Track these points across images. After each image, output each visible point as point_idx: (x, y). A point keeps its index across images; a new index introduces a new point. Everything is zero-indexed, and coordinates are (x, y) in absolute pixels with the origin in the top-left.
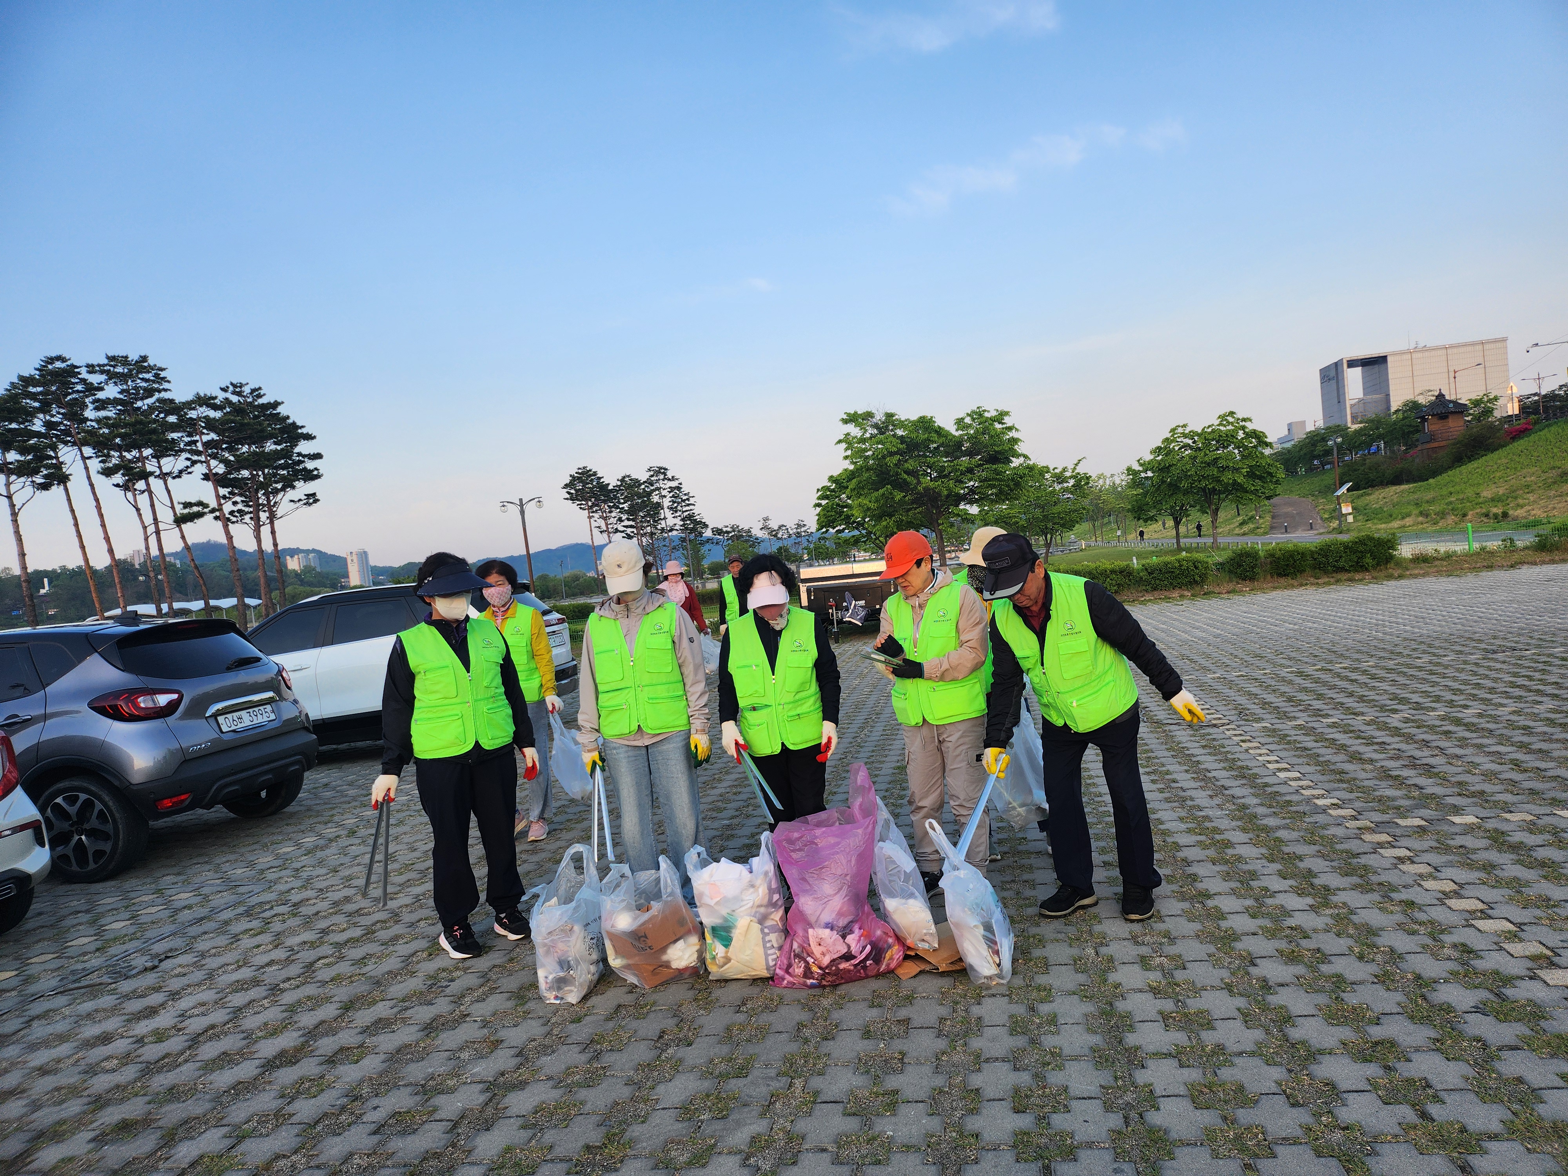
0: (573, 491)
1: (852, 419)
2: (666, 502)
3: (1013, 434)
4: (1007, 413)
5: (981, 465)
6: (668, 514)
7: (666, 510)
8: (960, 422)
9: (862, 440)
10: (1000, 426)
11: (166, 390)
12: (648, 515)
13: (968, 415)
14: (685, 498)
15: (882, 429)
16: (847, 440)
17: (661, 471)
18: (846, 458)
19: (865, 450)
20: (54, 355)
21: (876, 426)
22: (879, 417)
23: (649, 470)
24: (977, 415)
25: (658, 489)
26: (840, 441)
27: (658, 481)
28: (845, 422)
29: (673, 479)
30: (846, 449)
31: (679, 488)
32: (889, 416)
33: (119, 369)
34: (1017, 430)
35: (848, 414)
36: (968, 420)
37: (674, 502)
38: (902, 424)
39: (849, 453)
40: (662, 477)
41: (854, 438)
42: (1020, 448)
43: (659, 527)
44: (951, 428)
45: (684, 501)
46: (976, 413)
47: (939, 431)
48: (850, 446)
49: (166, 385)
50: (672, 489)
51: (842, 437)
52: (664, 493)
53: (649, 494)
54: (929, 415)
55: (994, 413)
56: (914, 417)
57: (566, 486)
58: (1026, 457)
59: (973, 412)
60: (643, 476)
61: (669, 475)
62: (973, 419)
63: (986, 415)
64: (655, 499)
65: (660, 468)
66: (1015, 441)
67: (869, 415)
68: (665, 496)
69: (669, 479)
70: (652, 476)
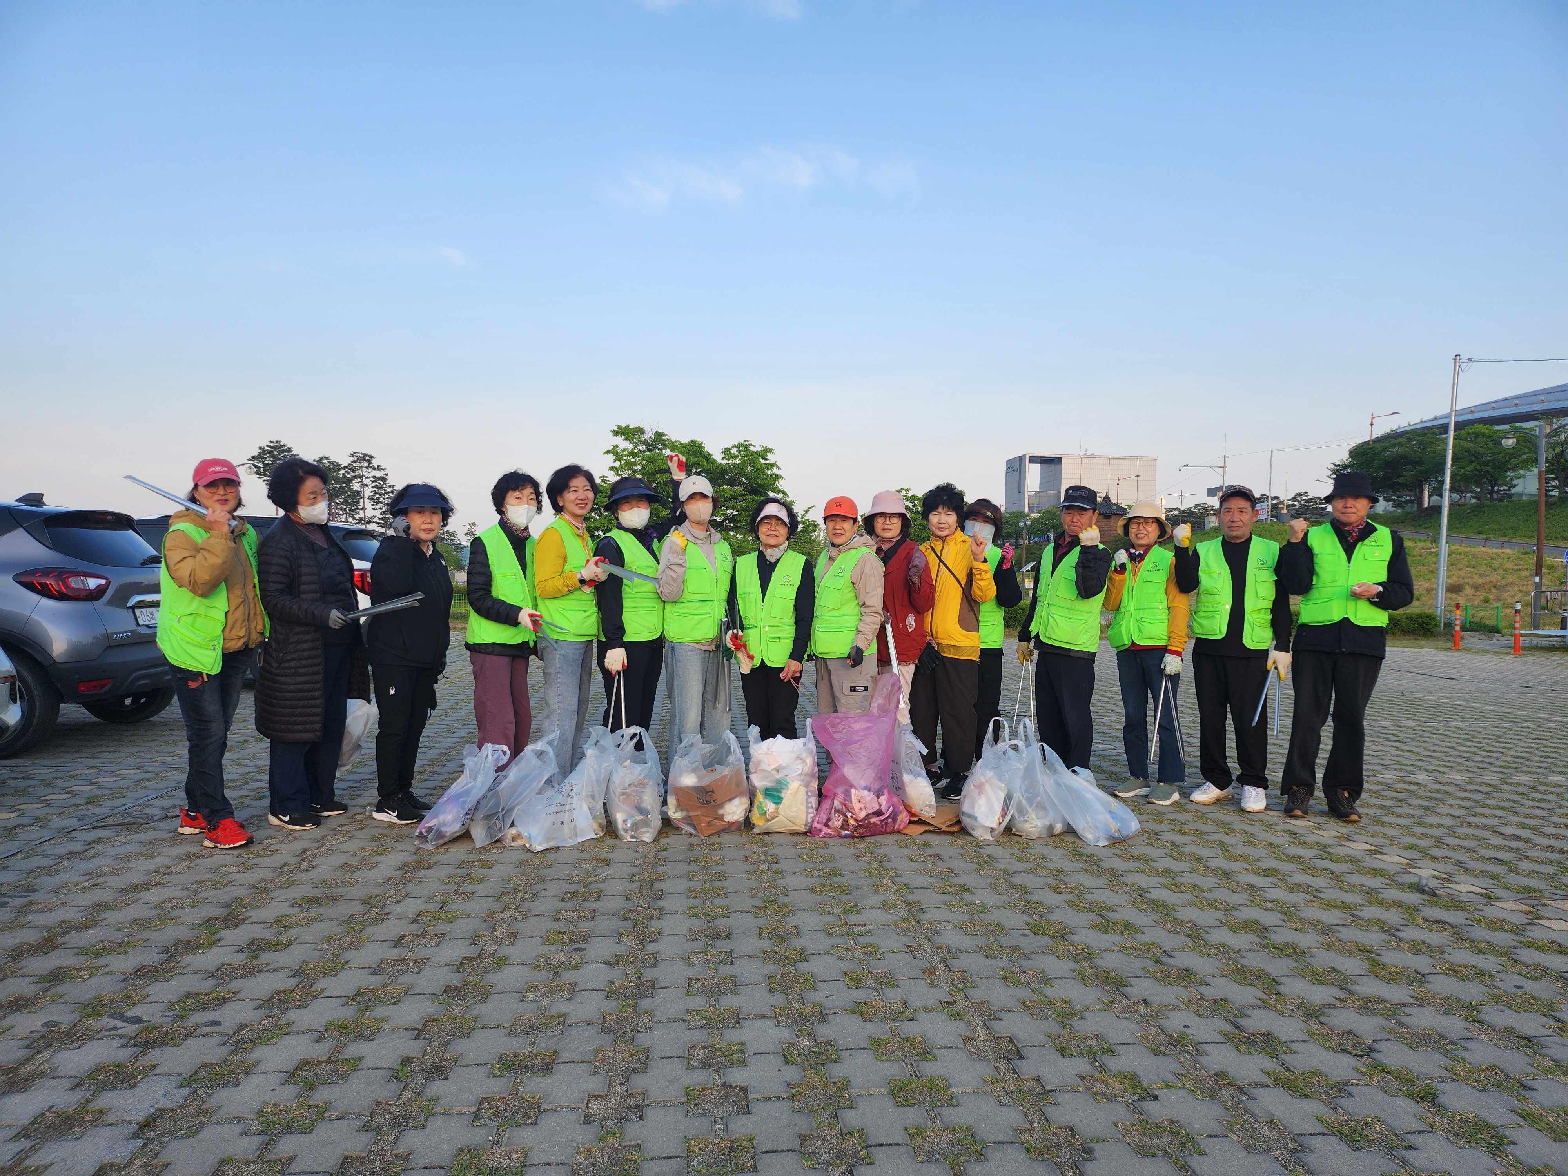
0: (260, 465)
1: (624, 432)
2: (368, 492)
3: (775, 470)
4: (770, 451)
5: (744, 495)
6: (368, 504)
7: (367, 501)
8: (727, 451)
9: (633, 454)
10: (763, 461)
12: (345, 502)
13: (735, 446)
14: (389, 490)
15: (650, 447)
16: (614, 451)
17: (366, 458)
18: (612, 469)
19: (635, 464)
21: (645, 443)
22: (649, 434)
23: (352, 455)
24: (744, 447)
25: (361, 477)
26: (608, 452)
27: (361, 468)
28: (616, 433)
29: (378, 468)
30: (615, 461)
31: (383, 479)
32: (659, 435)
34: (778, 468)
35: (619, 427)
36: (734, 451)
37: (376, 493)
38: (673, 446)
39: (617, 464)
40: (366, 464)
41: (624, 450)
42: (782, 485)
43: (357, 517)
44: (718, 457)
45: (387, 493)
46: (743, 446)
47: (707, 457)
48: (618, 458)
50: (376, 479)
51: (610, 448)
52: (366, 481)
53: (350, 481)
54: (700, 440)
55: (760, 449)
56: (685, 440)
57: (254, 458)
58: (784, 493)
59: (740, 444)
60: (344, 461)
61: (375, 463)
62: (739, 451)
63: (752, 448)
64: (356, 486)
65: (365, 455)
66: (778, 477)
67: (641, 431)
68: (367, 485)
69: (374, 469)
70: (355, 462)
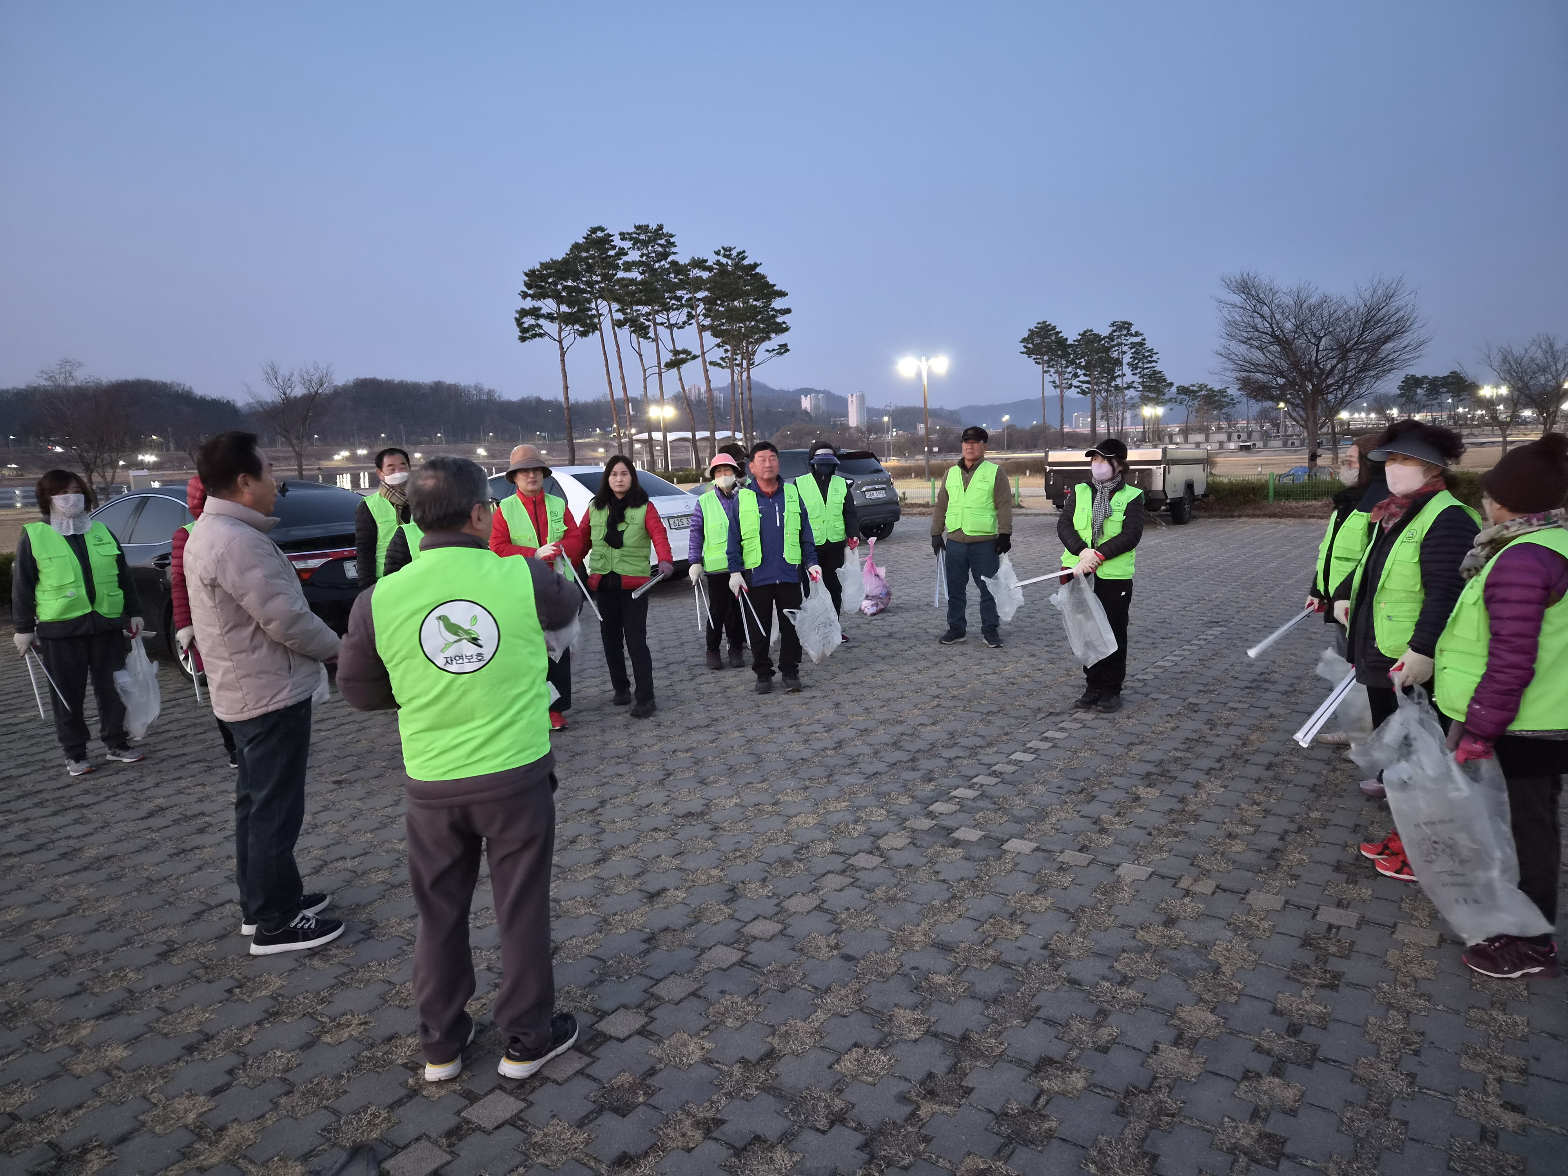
0: (1030, 346)
2: (1127, 359)
7: (1126, 367)
11: (675, 253)
12: (1106, 371)
14: (1147, 354)
17: (1125, 326)
20: (596, 226)
23: (1113, 325)
25: (1120, 345)
27: (1119, 337)
29: (1137, 334)
31: (1141, 344)
33: (642, 237)
37: (1135, 358)
40: (1125, 332)
43: (1113, 384)
45: (1146, 357)
49: (673, 250)
50: (1133, 345)
52: (1125, 349)
53: (1107, 350)
57: (1023, 341)
60: (1104, 331)
61: (1133, 330)
64: (1115, 355)
65: (1125, 323)
68: (1125, 353)
69: (1132, 335)
70: (1114, 331)
